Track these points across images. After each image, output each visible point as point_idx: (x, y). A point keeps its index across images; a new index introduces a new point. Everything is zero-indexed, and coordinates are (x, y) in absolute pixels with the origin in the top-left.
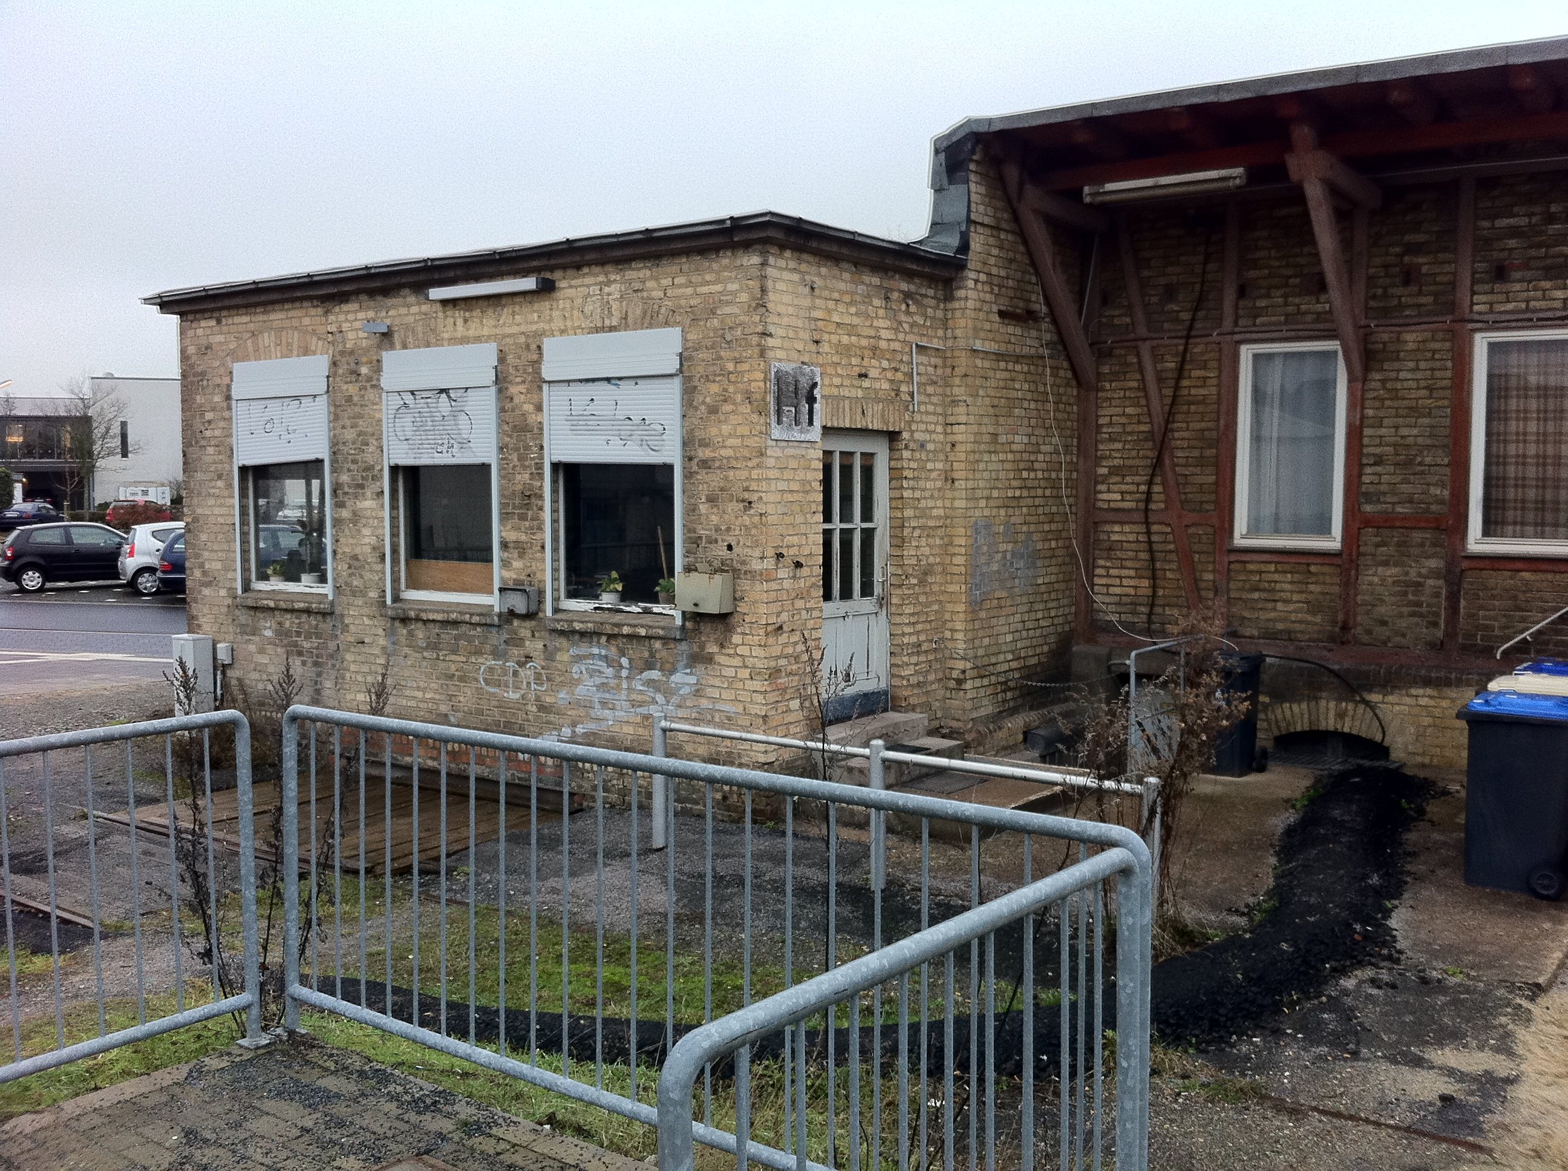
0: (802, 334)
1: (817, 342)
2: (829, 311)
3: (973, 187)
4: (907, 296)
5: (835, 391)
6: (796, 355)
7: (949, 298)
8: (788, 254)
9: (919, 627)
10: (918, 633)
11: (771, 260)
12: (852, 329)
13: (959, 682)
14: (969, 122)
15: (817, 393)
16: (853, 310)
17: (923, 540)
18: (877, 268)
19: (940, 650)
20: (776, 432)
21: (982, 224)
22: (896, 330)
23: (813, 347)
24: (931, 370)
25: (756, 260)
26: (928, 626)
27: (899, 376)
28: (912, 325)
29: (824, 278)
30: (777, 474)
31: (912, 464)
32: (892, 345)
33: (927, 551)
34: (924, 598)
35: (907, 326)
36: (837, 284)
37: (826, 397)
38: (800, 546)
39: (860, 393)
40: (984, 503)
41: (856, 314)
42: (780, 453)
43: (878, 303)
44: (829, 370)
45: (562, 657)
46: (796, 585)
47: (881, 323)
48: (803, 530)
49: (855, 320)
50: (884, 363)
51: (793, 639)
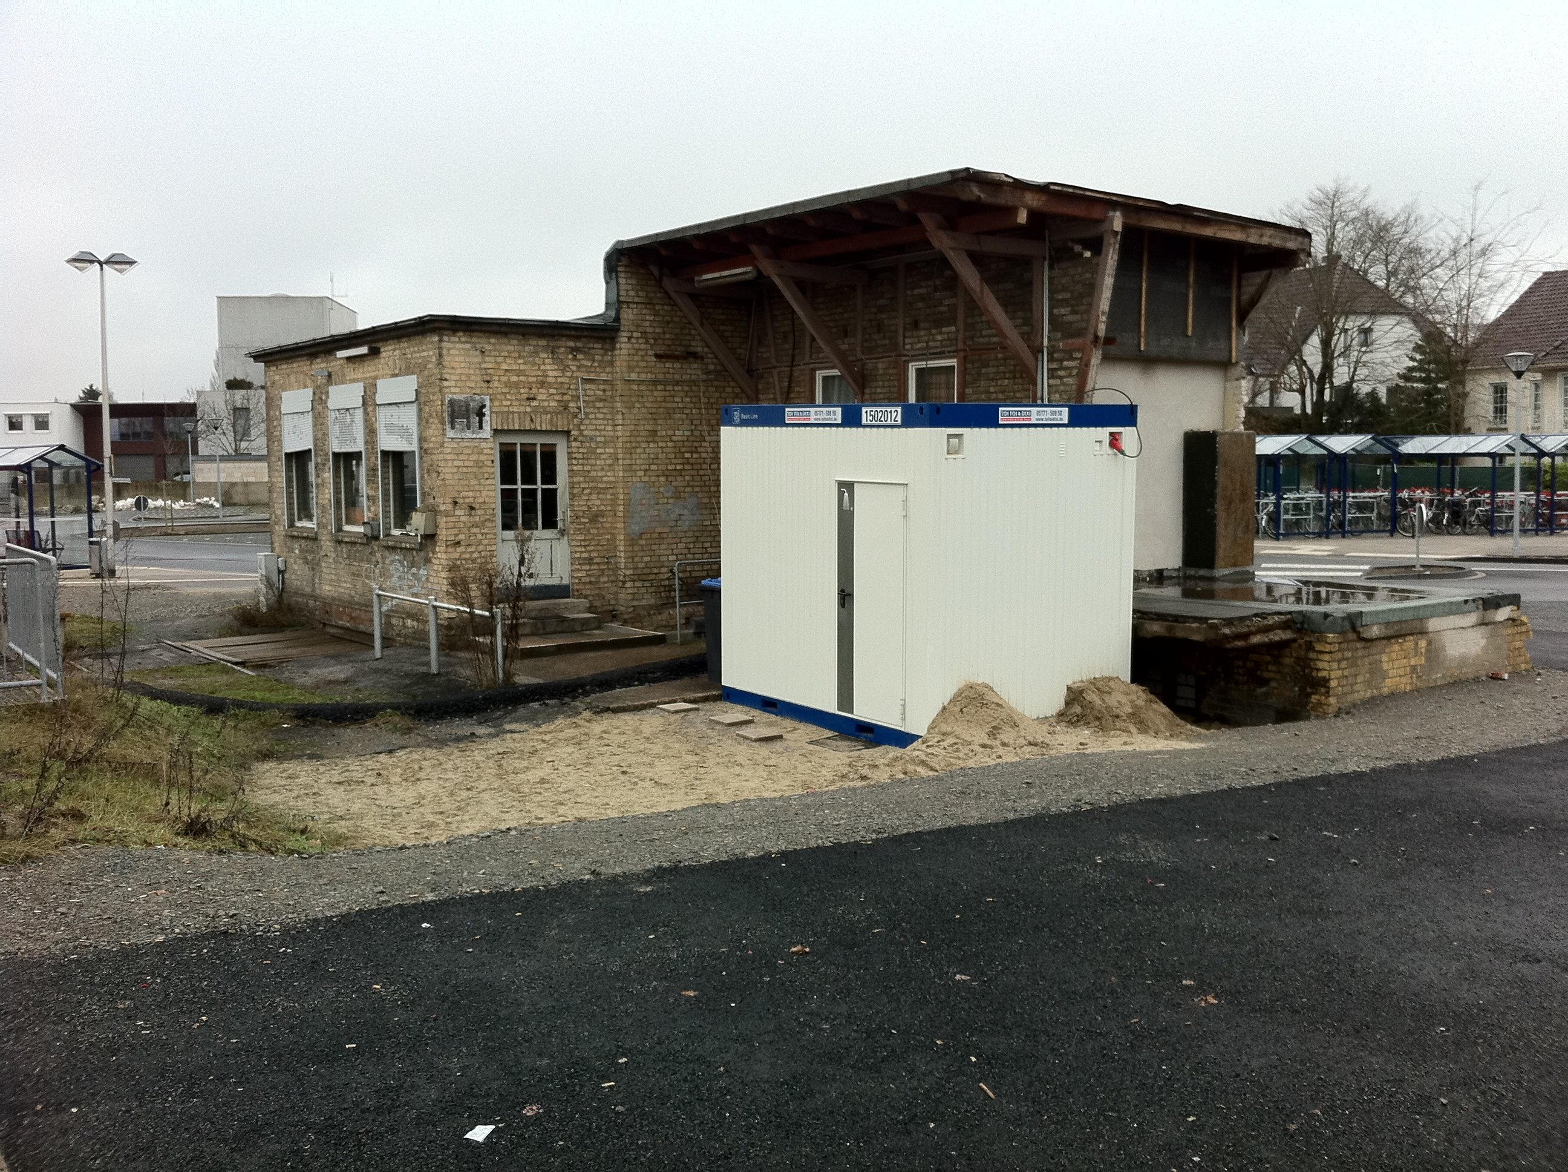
0: (473, 378)
1: (488, 382)
2: (499, 363)
3: (622, 281)
4: (574, 350)
5: (506, 409)
6: (468, 390)
7: (614, 349)
8: (460, 334)
9: (589, 548)
10: (590, 552)
11: (445, 338)
12: (520, 373)
13: (624, 582)
14: (619, 242)
15: (486, 411)
16: (521, 361)
17: (594, 496)
18: (541, 336)
19: (609, 559)
20: (451, 434)
21: (633, 303)
22: (563, 371)
23: (486, 385)
24: (601, 393)
25: (436, 339)
26: (600, 548)
27: (566, 398)
28: (578, 367)
29: (494, 344)
30: (454, 457)
31: (581, 450)
32: (559, 380)
33: (598, 502)
34: (595, 531)
35: (574, 368)
36: (504, 347)
37: (496, 413)
38: (475, 498)
39: (528, 409)
40: (642, 473)
41: (524, 363)
42: (455, 445)
43: (545, 355)
44: (499, 397)
45: (387, 561)
46: (472, 519)
47: (548, 367)
48: (477, 488)
49: (522, 367)
50: (552, 391)
51: (469, 550)
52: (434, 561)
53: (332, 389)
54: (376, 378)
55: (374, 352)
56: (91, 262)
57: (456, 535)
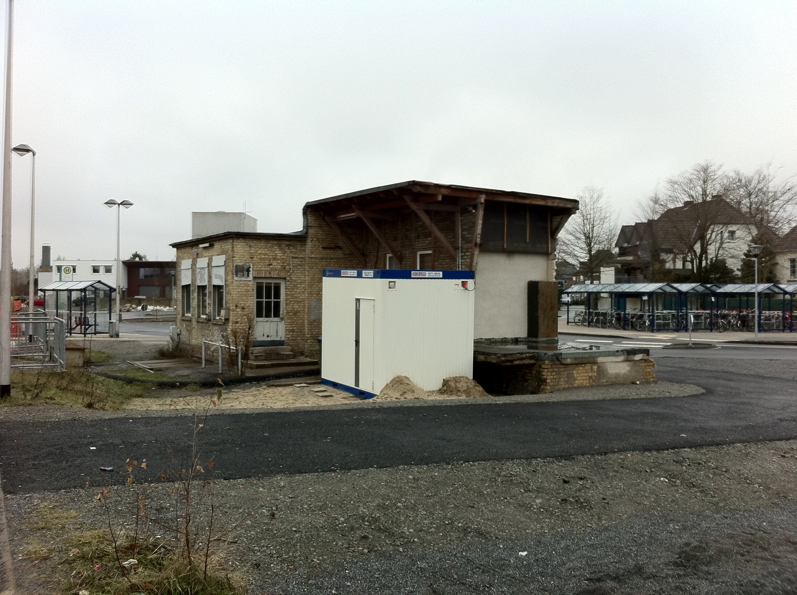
0: (246, 256)
1: (252, 258)
2: (257, 251)
3: (309, 218)
4: (288, 245)
5: (259, 269)
6: (244, 261)
7: (305, 245)
8: (241, 239)
9: (293, 326)
10: (293, 327)
11: (235, 241)
12: (265, 254)
13: (307, 340)
14: (307, 202)
15: (251, 269)
16: (266, 250)
17: (296, 304)
18: (274, 240)
19: (301, 331)
20: (236, 278)
21: (314, 226)
22: (284, 253)
23: (251, 259)
24: (300, 262)
25: (231, 241)
26: (298, 326)
27: (285, 264)
28: (290, 252)
29: (255, 243)
30: (236, 288)
31: (290, 286)
32: (282, 257)
33: (297, 307)
34: (295, 319)
35: (288, 252)
36: (260, 244)
37: (255, 270)
38: (245, 304)
39: (269, 269)
40: (315, 295)
41: (268, 251)
42: (237, 283)
43: (277, 247)
44: (256, 264)
45: (214, 330)
46: (243, 313)
47: (278, 252)
48: (246, 300)
49: (267, 252)
50: (279, 262)
51: (242, 325)
52: (228, 329)
53: (199, 260)
54: (212, 256)
55: (211, 246)
56: (115, 204)
57: (237, 319)
